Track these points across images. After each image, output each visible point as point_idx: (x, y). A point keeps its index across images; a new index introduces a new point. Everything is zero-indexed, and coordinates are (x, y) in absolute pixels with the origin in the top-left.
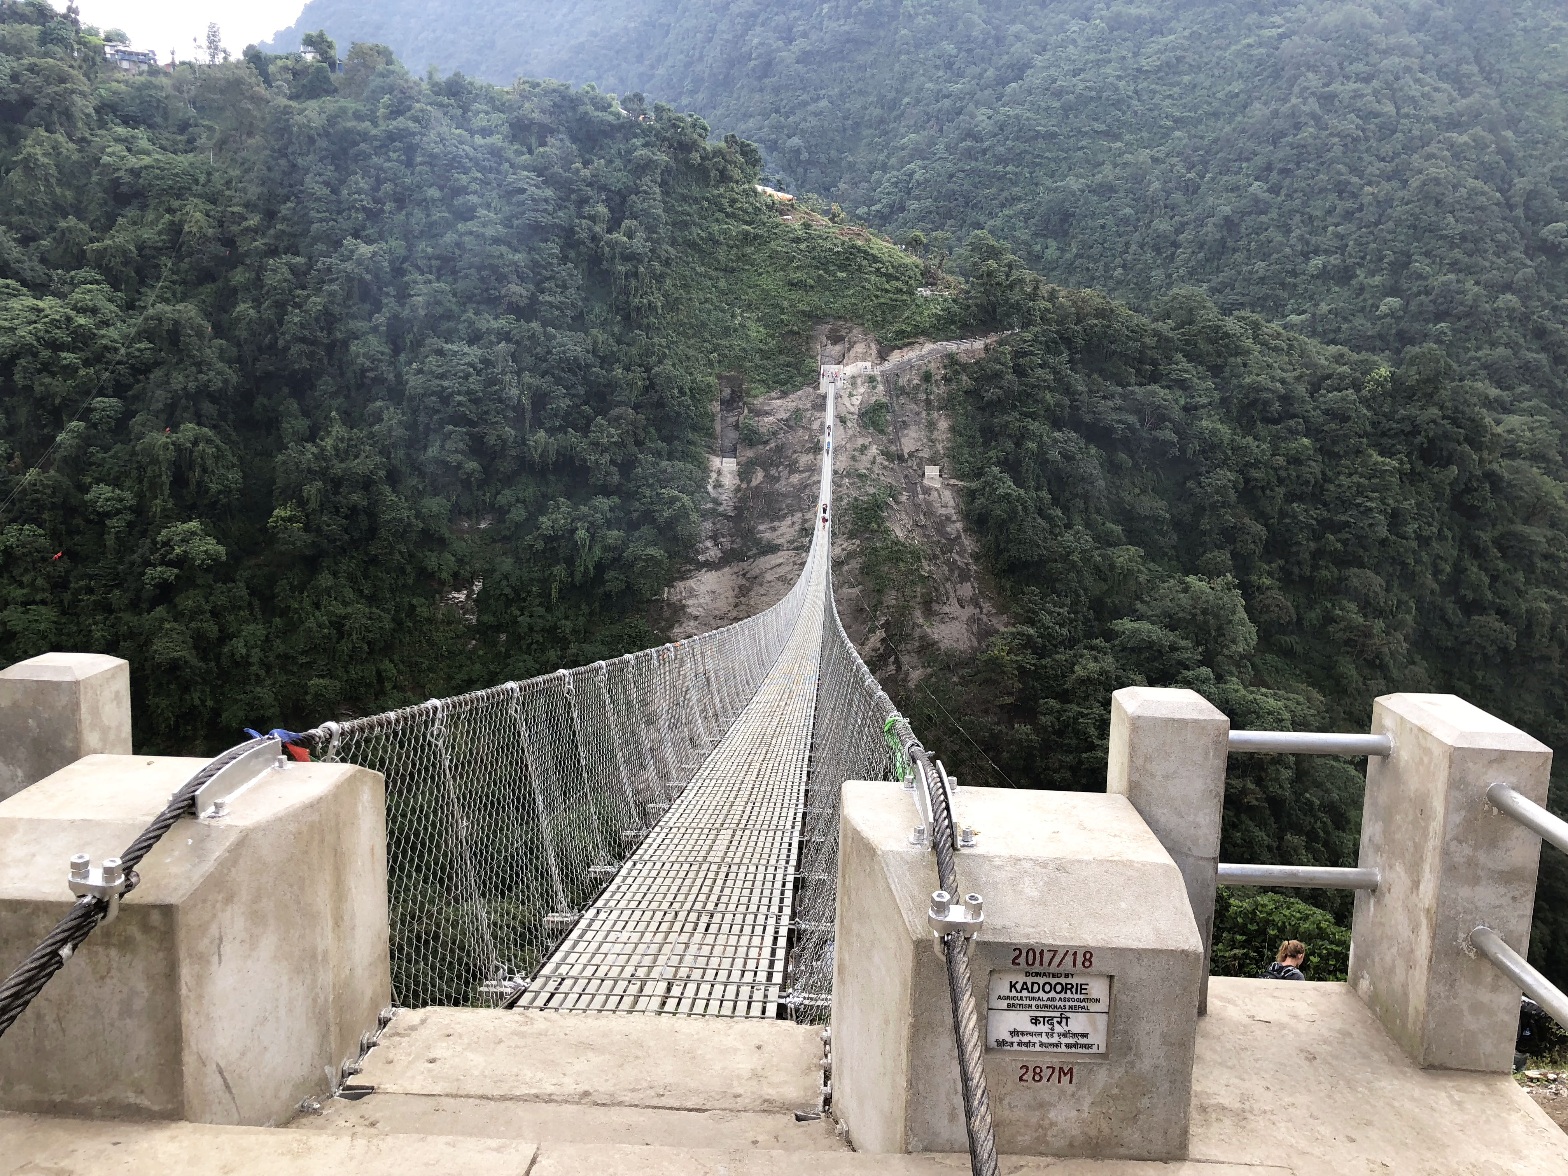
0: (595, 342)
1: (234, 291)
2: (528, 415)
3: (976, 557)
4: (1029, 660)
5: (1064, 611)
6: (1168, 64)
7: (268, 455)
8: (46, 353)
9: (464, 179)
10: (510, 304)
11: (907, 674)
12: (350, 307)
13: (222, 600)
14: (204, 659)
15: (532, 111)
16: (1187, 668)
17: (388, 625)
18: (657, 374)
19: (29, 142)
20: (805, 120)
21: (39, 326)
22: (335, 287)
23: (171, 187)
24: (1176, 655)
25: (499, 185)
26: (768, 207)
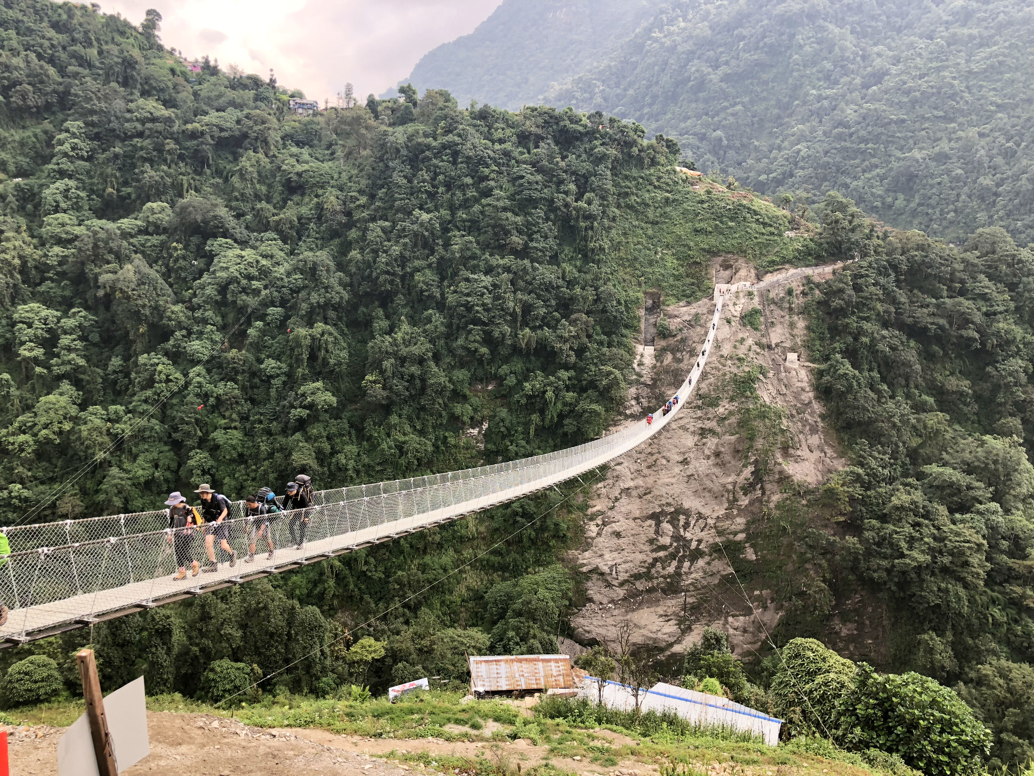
0: (564, 272)
1: (350, 243)
2: (520, 319)
3: (823, 417)
4: (858, 491)
5: (886, 457)
6: (992, 67)
7: (365, 342)
8: (244, 282)
9: (486, 171)
10: (512, 248)
11: (769, 498)
12: (415, 252)
13: (334, 430)
14: (322, 465)
15: (530, 127)
16: (981, 503)
17: (430, 449)
18: (601, 292)
19: (244, 159)
20: (725, 119)
21: (241, 266)
22: (407, 240)
23: (318, 182)
24: (972, 493)
25: (508, 174)
26: (683, 180)
